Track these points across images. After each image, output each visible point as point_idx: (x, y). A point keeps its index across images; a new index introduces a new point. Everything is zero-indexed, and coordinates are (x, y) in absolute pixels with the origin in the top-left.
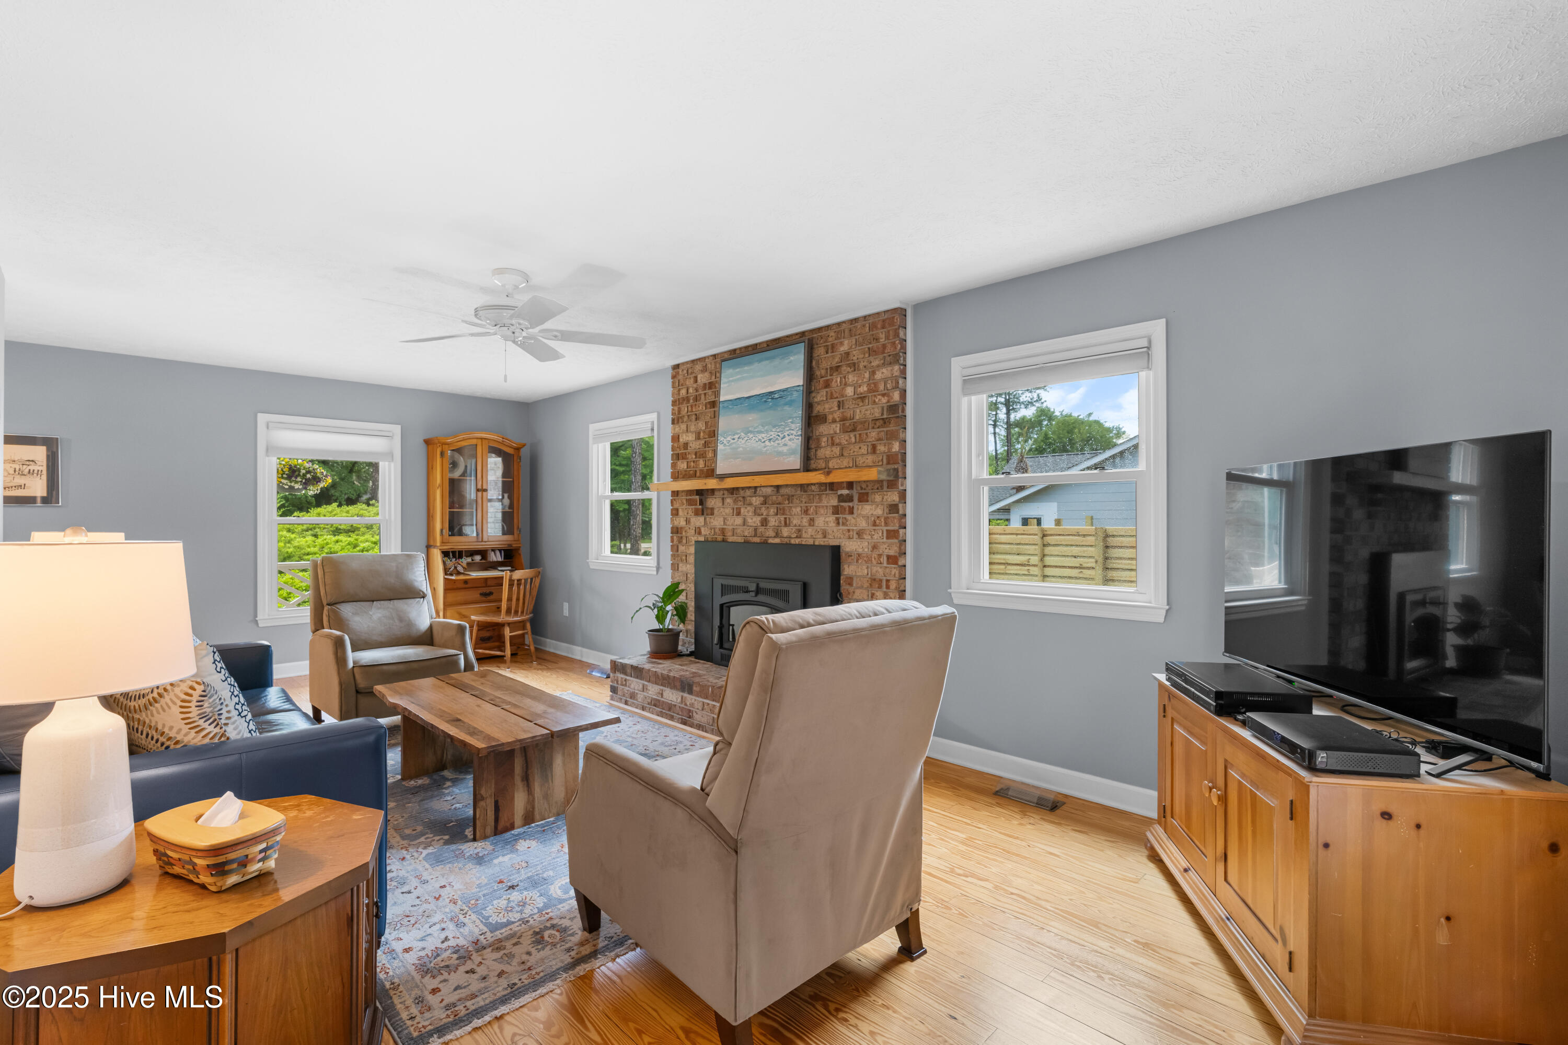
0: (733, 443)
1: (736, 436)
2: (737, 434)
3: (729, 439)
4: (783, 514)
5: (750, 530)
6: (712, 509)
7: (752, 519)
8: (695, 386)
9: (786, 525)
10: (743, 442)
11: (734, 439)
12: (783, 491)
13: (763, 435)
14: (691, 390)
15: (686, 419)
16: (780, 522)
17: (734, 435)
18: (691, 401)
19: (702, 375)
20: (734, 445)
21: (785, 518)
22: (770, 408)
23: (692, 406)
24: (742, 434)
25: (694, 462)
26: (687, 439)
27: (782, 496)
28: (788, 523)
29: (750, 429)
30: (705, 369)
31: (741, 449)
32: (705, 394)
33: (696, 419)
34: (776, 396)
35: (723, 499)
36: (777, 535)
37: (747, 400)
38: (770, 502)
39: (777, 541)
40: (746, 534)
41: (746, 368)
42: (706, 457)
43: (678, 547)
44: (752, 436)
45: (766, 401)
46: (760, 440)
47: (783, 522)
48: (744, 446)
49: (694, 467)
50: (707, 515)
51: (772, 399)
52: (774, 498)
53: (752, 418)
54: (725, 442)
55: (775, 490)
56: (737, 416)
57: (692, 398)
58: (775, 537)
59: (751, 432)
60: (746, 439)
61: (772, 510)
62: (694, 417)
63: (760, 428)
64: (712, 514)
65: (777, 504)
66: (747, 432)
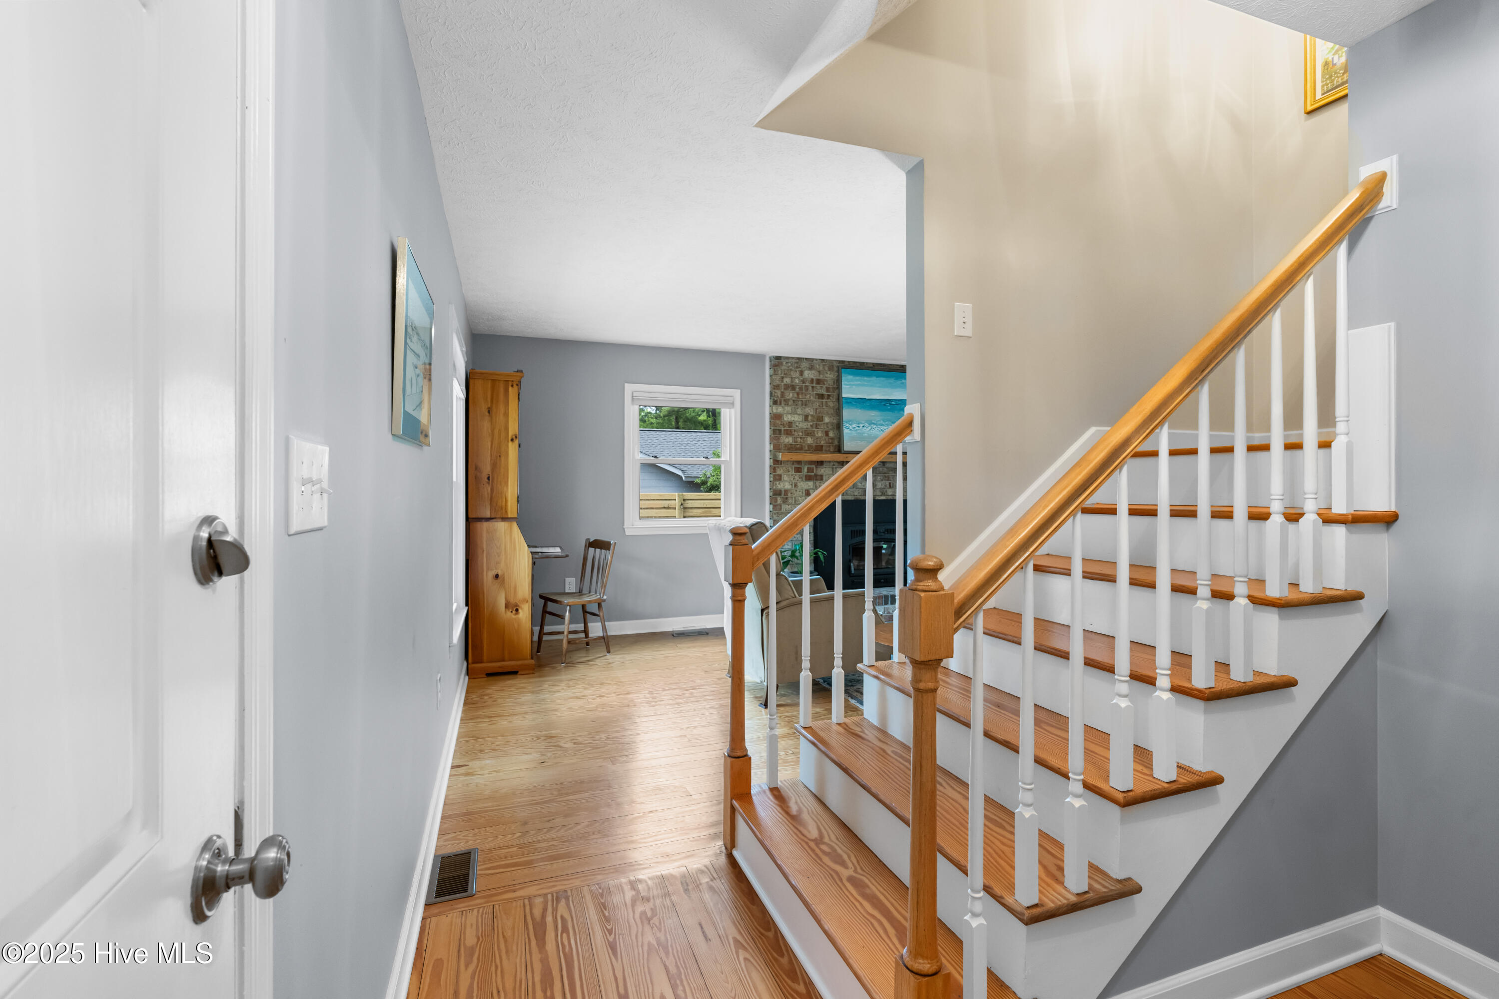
0: (859, 429)
1: (861, 425)
2: (862, 423)
3: (854, 426)
4: (888, 480)
5: (860, 491)
6: (822, 476)
7: (861, 483)
8: (801, 378)
9: (890, 487)
10: (868, 429)
11: (859, 427)
12: (888, 465)
13: (885, 428)
14: (797, 381)
15: (791, 403)
16: (886, 486)
17: (859, 424)
18: (797, 390)
19: (809, 372)
20: (859, 431)
21: (890, 483)
22: (889, 410)
23: (798, 394)
24: (866, 424)
25: (801, 438)
26: (793, 419)
27: (887, 468)
28: (892, 486)
29: (873, 422)
30: (811, 368)
31: (866, 434)
32: (813, 387)
33: (802, 405)
34: (893, 403)
35: (833, 468)
36: (883, 494)
37: (869, 401)
38: (878, 472)
39: (883, 498)
40: (856, 494)
41: (865, 378)
42: (815, 436)
43: (781, 506)
44: (875, 426)
45: (885, 405)
46: (882, 430)
47: (888, 486)
48: (869, 433)
49: (801, 442)
50: (816, 480)
51: (890, 404)
52: (881, 469)
53: (874, 414)
54: (851, 428)
55: (882, 464)
56: (860, 410)
57: (798, 387)
58: (881, 495)
59: (874, 424)
60: (870, 428)
61: (879, 478)
62: (800, 403)
63: (882, 422)
64: (822, 479)
65: (883, 473)
66: (871, 423)
